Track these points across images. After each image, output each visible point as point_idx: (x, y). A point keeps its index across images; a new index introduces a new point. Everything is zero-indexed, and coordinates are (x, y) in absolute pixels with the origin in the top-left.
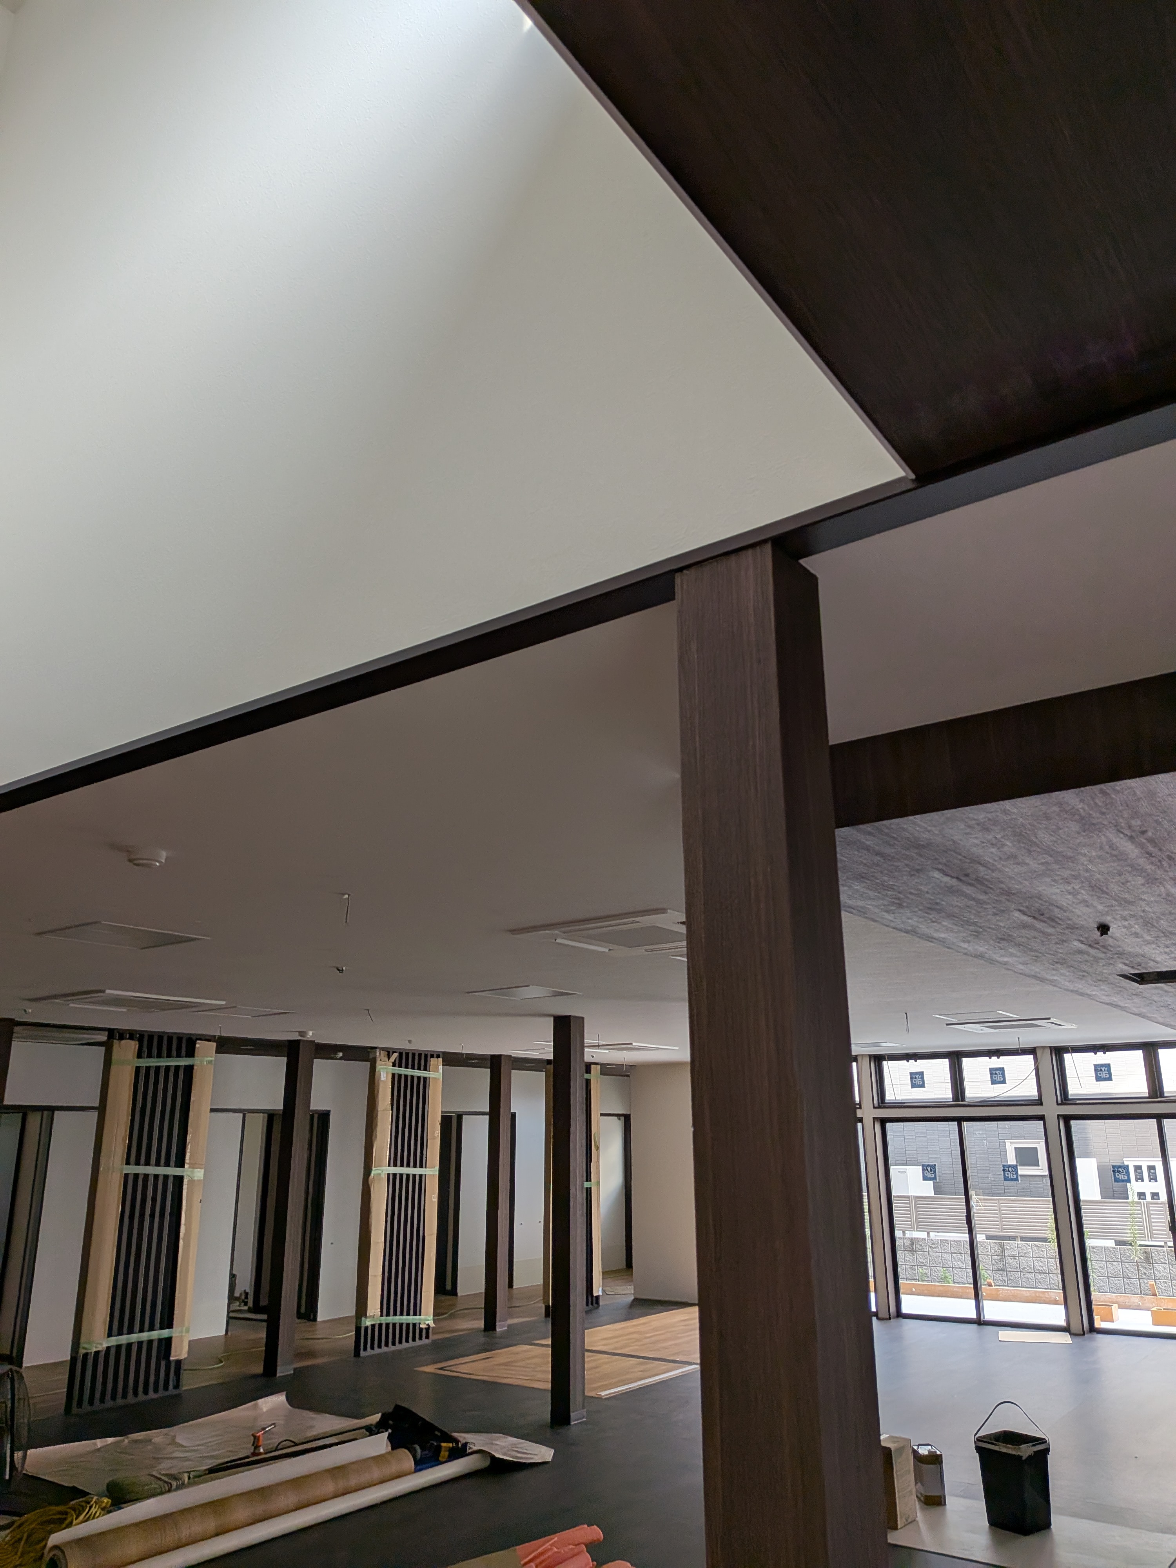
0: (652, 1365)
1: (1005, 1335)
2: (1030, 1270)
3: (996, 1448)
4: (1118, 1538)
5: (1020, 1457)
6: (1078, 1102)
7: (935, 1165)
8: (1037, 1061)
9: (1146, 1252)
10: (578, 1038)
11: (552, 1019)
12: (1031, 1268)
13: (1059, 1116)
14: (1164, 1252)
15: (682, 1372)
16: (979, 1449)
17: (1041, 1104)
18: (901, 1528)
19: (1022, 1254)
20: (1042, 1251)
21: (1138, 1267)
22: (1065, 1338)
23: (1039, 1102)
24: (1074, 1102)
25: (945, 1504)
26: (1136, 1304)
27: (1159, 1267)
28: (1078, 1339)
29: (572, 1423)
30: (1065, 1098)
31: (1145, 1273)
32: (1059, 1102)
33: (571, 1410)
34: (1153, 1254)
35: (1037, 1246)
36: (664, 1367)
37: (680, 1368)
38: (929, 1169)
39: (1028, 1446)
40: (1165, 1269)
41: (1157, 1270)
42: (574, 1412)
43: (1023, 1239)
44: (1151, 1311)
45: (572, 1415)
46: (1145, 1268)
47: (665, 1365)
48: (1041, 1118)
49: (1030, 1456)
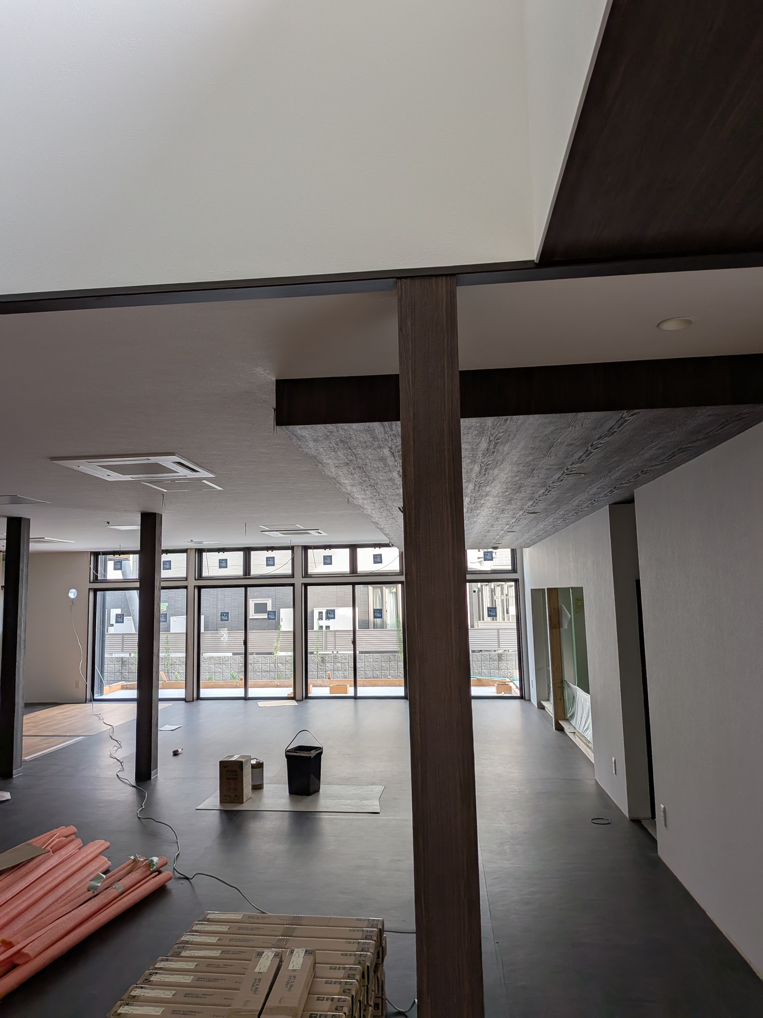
0: (52, 740)
1: (261, 704)
2: (259, 671)
3: (298, 754)
4: (353, 790)
5: (310, 757)
6: (313, 576)
7: (228, 612)
8: (294, 553)
9: (322, 657)
10: (26, 534)
11: (6, 519)
12: (260, 669)
13: (302, 583)
14: (332, 657)
15: (74, 741)
16: (287, 756)
17: (293, 577)
18: (245, 802)
19: (256, 662)
20: (267, 660)
21: (317, 665)
22: (293, 703)
23: (292, 576)
24: (311, 576)
25: (263, 788)
26: (320, 684)
27: (328, 665)
28: (300, 703)
29: (14, 777)
30: (306, 575)
31: (321, 668)
32: (303, 576)
33: (14, 768)
34: (326, 658)
35: (264, 657)
36: (62, 740)
37: (72, 739)
38: (225, 615)
39: (314, 751)
40: (331, 665)
41: (327, 667)
42: (15, 769)
43: (257, 654)
44: (330, 687)
45: (14, 772)
46: (321, 666)
47: (61, 739)
48: (293, 585)
49: (315, 756)
